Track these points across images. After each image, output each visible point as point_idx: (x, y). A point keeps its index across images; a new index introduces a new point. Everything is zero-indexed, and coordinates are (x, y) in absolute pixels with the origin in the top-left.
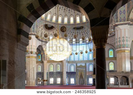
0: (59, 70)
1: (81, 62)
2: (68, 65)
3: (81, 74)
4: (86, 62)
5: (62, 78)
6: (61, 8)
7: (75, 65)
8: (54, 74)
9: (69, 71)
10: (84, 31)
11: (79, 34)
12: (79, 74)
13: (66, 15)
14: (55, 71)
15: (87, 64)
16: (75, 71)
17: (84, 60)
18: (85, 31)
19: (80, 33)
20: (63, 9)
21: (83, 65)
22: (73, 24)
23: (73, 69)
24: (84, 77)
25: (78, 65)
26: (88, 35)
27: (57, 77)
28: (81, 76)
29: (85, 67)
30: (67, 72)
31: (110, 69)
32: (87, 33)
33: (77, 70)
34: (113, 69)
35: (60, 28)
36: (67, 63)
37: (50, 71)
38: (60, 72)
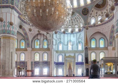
0: (45, 59)
1: (70, 52)
3: (70, 65)
4: (75, 52)
5: (49, 68)
7: (64, 55)
8: (40, 63)
9: (56, 62)
10: (74, 19)
12: (68, 65)
14: (41, 61)
15: (76, 55)
16: (64, 62)
17: (73, 50)
18: (76, 18)
21: (72, 55)
25: (67, 55)
26: (78, 23)
27: (44, 67)
29: (74, 57)
32: (77, 21)
33: (66, 60)
36: (55, 52)
37: (35, 60)
38: (47, 62)
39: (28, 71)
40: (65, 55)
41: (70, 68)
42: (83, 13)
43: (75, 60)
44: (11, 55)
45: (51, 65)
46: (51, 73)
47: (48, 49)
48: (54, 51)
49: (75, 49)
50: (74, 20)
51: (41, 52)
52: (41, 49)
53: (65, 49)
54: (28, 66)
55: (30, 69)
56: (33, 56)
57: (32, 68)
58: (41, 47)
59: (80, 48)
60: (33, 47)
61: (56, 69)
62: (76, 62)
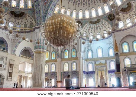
0: (74, 69)
1: (101, 59)
2: (85, 64)
3: (102, 74)
4: (106, 59)
5: (78, 78)
6: (75, 3)
8: (69, 73)
9: (86, 71)
10: (102, 25)
12: (99, 73)
14: (70, 71)
16: (94, 71)
17: (104, 57)
19: (97, 28)
20: (77, 3)
21: (103, 62)
22: (89, 19)
23: (91, 68)
25: (98, 63)
26: (106, 29)
30: (84, 72)
32: (105, 27)
33: (96, 69)
36: (84, 61)
37: (65, 70)
38: (75, 72)
39: (58, 82)
40: (95, 63)
41: (102, 77)
42: (109, 19)
43: (107, 68)
44: (40, 67)
45: (80, 74)
46: (80, 83)
47: (76, 58)
48: (82, 59)
49: (106, 55)
51: (70, 62)
52: (70, 59)
53: (95, 57)
54: (58, 76)
55: (60, 80)
57: (61, 78)
58: (70, 57)
60: (62, 58)
61: (85, 78)
62: (108, 70)
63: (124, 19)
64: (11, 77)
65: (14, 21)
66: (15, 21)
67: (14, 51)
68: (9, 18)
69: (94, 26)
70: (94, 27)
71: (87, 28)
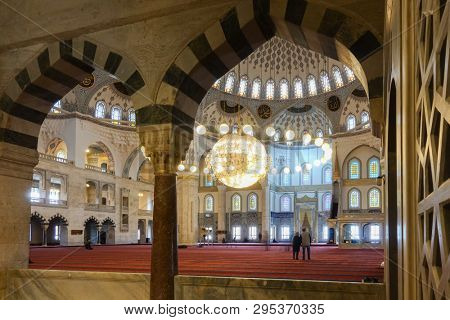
0: (253, 207)
1: (307, 188)
2: (274, 197)
3: (306, 217)
4: (316, 189)
5: (259, 226)
6: (259, 63)
7: (292, 196)
8: (243, 216)
9: (277, 211)
11: (301, 122)
12: (301, 217)
13: (271, 79)
14: (244, 211)
15: (320, 195)
16: (293, 211)
19: (303, 121)
20: (263, 65)
21: (311, 195)
22: (287, 101)
23: (286, 206)
24: (311, 224)
25: (300, 196)
26: (322, 125)
27: (250, 224)
28: (306, 222)
29: (315, 200)
30: (272, 213)
31: (371, 206)
32: (320, 121)
33: (296, 207)
34: (378, 206)
35: (255, 110)
37: (234, 210)
38: (255, 213)
39: (220, 232)
40: (295, 196)
43: (317, 206)
48: (270, 189)
50: (313, 119)
53: (295, 183)
54: (220, 222)
55: (223, 228)
56: (228, 201)
57: (227, 225)
59: (329, 179)
61: (274, 226)
63: (357, 111)
64: (127, 223)
65: (122, 103)
66: (125, 105)
67: (126, 171)
68: (112, 98)
69: (296, 117)
70: (298, 120)
71: (283, 120)
